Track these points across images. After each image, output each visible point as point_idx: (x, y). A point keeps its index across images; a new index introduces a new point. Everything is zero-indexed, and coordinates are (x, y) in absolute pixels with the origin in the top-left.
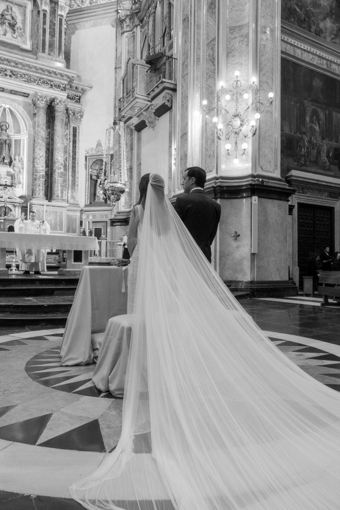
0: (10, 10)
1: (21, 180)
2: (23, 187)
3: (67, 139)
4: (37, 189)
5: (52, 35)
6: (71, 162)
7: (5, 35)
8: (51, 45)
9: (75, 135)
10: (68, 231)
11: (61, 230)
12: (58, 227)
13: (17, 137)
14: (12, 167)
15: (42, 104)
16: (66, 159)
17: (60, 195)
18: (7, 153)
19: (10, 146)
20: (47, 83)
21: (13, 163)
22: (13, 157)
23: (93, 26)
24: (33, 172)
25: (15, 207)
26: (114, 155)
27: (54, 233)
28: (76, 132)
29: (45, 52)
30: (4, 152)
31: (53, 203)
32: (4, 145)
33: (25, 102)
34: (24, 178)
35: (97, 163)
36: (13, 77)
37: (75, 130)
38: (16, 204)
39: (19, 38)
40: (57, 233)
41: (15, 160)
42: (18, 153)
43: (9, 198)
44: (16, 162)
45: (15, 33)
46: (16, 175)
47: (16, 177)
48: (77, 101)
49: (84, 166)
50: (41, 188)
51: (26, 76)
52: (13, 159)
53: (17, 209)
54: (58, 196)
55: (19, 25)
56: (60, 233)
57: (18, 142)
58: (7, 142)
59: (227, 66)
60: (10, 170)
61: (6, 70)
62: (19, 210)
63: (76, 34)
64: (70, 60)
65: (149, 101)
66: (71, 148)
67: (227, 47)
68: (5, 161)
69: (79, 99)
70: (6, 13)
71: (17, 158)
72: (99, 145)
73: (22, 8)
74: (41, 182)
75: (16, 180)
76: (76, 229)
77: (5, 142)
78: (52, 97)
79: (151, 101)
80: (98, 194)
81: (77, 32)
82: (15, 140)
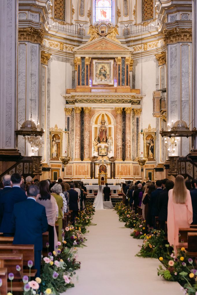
0: (103, 68)
1: (112, 149)
2: (113, 152)
3: (134, 125)
4: (118, 155)
5: (123, 75)
6: (136, 137)
7: (102, 81)
8: (123, 80)
9: (138, 122)
10: (135, 174)
11: (130, 175)
12: (128, 174)
13: (110, 126)
14: (107, 143)
15: (119, 112)
16: (133, 136)
17: (129, 157)
18: (105, 136)
19: (106, 132)
20: (121, 101)
21: (108, 141)
22: (108, 137)
23: (146, 62)
24: (116, 146)
25: (107, 165)
26: (157, 133)
27: (126, 176)
28: (138, 120)
29: (120, 85)
30: (103, 136)
31: (125, 162)
32: (103, 132)
33: (112, 110)
34: (113, 148)
35: (149, 136)
36: (105, 102)
37: (138, 119)
38: (108, 164)
39: (108, 80)
40: (128, 177)
41: (109, 139)
42: (110, 135)
43: (104, 161)
44: (109, 140)
45: (106, 78)
46: (109, 146)
47: (109, 148)
48: (138, 104)
49: (143, 139)
50: (120, 154)
51: (111, 100)
52: (108, 138)
53: (108, 166)
54: (128, 158)
55: (108, 73)
56: (129, 177)
57: (110, 128)
58: (105, 131)
59: (171, 117)
60: (106, 145)
61: (102, 99)
62: (109, 167)
63: (138, 65)
64: (135, 80)
65: (161, 114)
66: (136, 130)
67: (171, 109)
68: (104, 140)
69: (140, 102)
70: (102, 70)
71: (109, 138)
72: (149, 127)
73: (109, 64)
74: (120, 151)
75: (109, 149)
76: (139, 173)
77: (104, 130)
78: (124, 107)
79: (162, 114)
80: (150, 154)
81: (138, 64)
82: (109, 128)
